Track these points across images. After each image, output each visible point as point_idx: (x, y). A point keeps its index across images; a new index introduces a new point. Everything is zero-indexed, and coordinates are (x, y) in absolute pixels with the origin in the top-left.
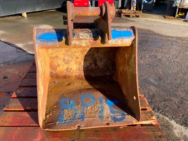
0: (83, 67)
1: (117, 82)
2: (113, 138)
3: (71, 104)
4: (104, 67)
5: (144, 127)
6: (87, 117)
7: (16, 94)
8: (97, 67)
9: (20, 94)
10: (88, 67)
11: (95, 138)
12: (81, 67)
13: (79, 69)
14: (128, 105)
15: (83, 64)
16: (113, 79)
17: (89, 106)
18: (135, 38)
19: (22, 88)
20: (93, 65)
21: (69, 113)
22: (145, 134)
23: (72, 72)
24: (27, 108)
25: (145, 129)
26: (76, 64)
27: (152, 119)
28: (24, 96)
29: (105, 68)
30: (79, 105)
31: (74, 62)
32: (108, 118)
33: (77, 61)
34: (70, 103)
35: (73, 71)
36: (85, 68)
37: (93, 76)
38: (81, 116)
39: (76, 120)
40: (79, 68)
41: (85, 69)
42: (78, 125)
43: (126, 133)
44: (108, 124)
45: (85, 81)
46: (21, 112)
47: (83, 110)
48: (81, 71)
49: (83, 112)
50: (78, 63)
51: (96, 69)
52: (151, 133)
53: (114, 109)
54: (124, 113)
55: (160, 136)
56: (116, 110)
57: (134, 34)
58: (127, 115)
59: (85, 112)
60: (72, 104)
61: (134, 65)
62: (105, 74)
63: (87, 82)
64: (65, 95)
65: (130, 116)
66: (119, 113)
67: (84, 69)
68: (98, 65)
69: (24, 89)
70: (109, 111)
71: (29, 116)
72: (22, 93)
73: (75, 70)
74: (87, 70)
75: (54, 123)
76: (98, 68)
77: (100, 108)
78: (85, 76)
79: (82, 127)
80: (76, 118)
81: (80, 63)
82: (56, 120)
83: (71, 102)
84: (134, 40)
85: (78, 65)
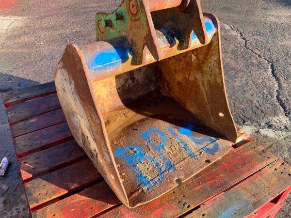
0: (115, 89)
1: (170, 96)
2: (222, 175)
3: (138, 152)
4: (145, 80)
5: (241, 147)
6: (175, 163)
7: (29, 171)
8: (136, 82)
9: (34, 168)
10: (122, 86)
11: (202, 185)
12: (113, 89)
13: (111, 94)
14: (207, 125)
15: (115, 84)
16: (161, 94)
17: (164, 146)
18: (218, 32)
19: (29, 156)
20: (130, 81)
21: (147, 167)
22: (248, 156)
23: (101, 102)
24: (73, 187)
25: (244, 148)
26: (105, 86)
27: (242, 134)
28: (45, 169)
29: (146, 82)
30: (151, 150)
31: (102, 84)
32: (201, 153)
33: (105, 82)
34: (135, 152)
35: (103, 99)
36: (119, 89)
37: (133, 98)
38: (167, 164)
39: (166, 173)
40: (110, 91)
41: (120, 91)
42: (175, 179)
43: (230, 163)
44: (208, 161)
45: (127, 110)
46: (69, 198)
47: (162, 154)
48: (115, 96)
49: (165, 159)
50: (108, 84)
51: (134, 86)
52: (252, 151)
53: (197, 138)
54: (212, 139)
55: (263, 151)
56: (200, 139)
57: (215, 26)
58: (217, 139)
59: (166, 156)
60: (140, 153)
61: (217, 70)
62: (149, 91)
63: (131, 111)
64: (115, 143)
65: (221, 139)
66: (206, 141)
67: (118, 92)
68: (136, 78)
69: (32, 157)
70: (194, 143)
71: (87, 198)
72: (36, 166)
73: (105, 97)
74: (123, 91)
75: (140, 191)
76: (137, 84)
77: (181, 144)
78: (123, 101)
79: (184, 180)
80: (163, 170)
81: (111, 84)
82: (139, 186)
83: (135, 149)
84: (216, 34)
85: (108, 88)
